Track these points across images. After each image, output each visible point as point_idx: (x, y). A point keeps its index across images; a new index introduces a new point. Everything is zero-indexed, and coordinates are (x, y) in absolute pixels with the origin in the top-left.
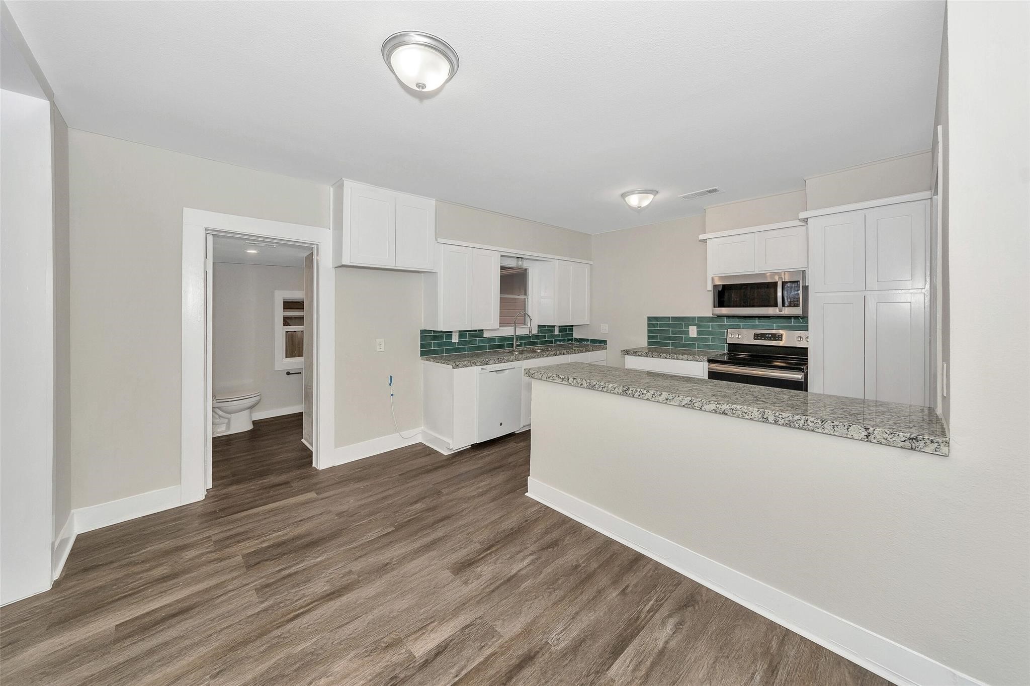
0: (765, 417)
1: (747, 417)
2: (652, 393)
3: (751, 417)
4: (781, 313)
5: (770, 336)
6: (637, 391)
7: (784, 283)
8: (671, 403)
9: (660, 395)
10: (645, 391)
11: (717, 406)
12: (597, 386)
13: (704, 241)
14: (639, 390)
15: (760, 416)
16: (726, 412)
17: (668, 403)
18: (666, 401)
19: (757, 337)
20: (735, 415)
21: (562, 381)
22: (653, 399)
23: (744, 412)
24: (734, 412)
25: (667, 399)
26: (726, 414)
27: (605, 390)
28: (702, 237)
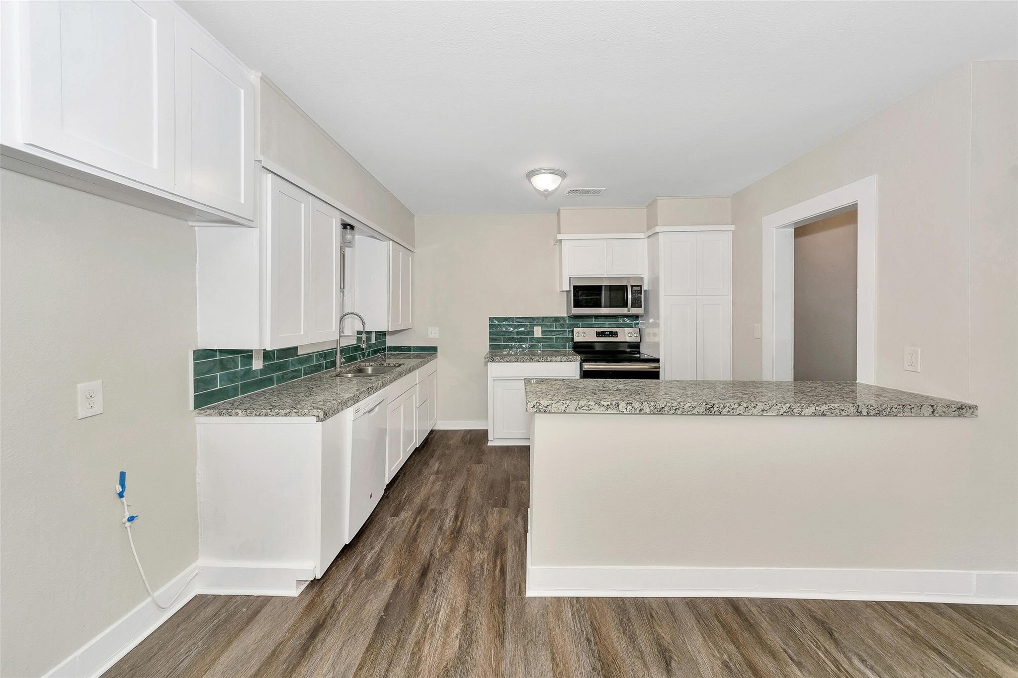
0: (859, 411)
1: (844, 414)
2: (745, 406)
3: (848, 414)
4: (630, 313)
5: (608, 333)
6: (725, 407)
7: (632, 286)
8: (768, 414)
9: (755, 407)
10: (736, 406)
11: (817, 408)
12: (666, 409)
13: (561, 241)
14: (728, 405)
15: (855, 411)
16: (825, 413)
17: (764, 414)
18: (762, 413)
19: (599, 334)
20: (832, 415)
21: (607, 409)
22: (746, 413)
23: (842, 410)
24: (833, 411)
25: (763, 411)
26: (825, 415)
27: (679, 412)
28: (559, 237)
